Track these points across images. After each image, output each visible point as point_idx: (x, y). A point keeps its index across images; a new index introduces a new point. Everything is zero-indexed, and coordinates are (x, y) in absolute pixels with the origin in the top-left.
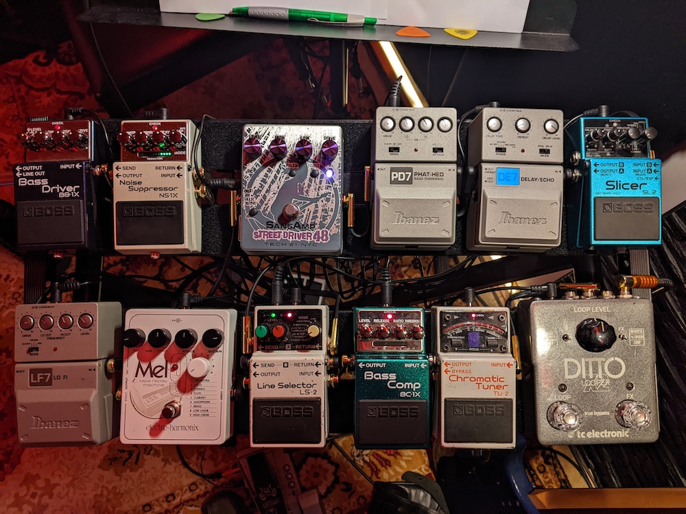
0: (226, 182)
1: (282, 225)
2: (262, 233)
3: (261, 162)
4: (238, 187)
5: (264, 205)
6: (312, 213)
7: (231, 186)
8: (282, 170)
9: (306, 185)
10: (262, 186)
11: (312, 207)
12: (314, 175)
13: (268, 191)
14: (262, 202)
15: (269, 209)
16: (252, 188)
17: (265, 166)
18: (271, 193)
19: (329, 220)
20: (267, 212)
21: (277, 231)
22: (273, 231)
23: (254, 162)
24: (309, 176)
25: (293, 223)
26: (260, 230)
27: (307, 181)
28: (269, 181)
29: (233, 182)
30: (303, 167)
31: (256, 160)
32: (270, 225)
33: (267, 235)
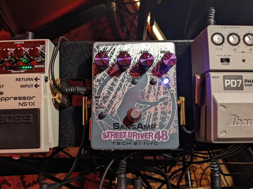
0: (79, 89)
1: (127, 126)
2: (110, 134)
3: (108, 73)
4: (89, 94)
5: (111, 109)
6: (152, 115)
7: (83, 93)
8: (126, 79)
9: (147, 91)
10: (109, 93)
11: (152, 110)
12: (152, 83)
13: (114, 97)
14: (109, 106)
15: (115, 113)
16: (101, 95)
17: (112, 76)
18: (117, 99)
19: (167, 122)
20: (114, 115)
21: (123, 131)
22: (119, 131)
23: (102, 73)
24: (148, 84)
25: (136, 124)
26: (108, 131)
27: (147, 88)
28: (115, 88)
29: (84, 89)
30: (144, 76)
31: (104, 72)
32: (116, 126)
33: (114, 135)
